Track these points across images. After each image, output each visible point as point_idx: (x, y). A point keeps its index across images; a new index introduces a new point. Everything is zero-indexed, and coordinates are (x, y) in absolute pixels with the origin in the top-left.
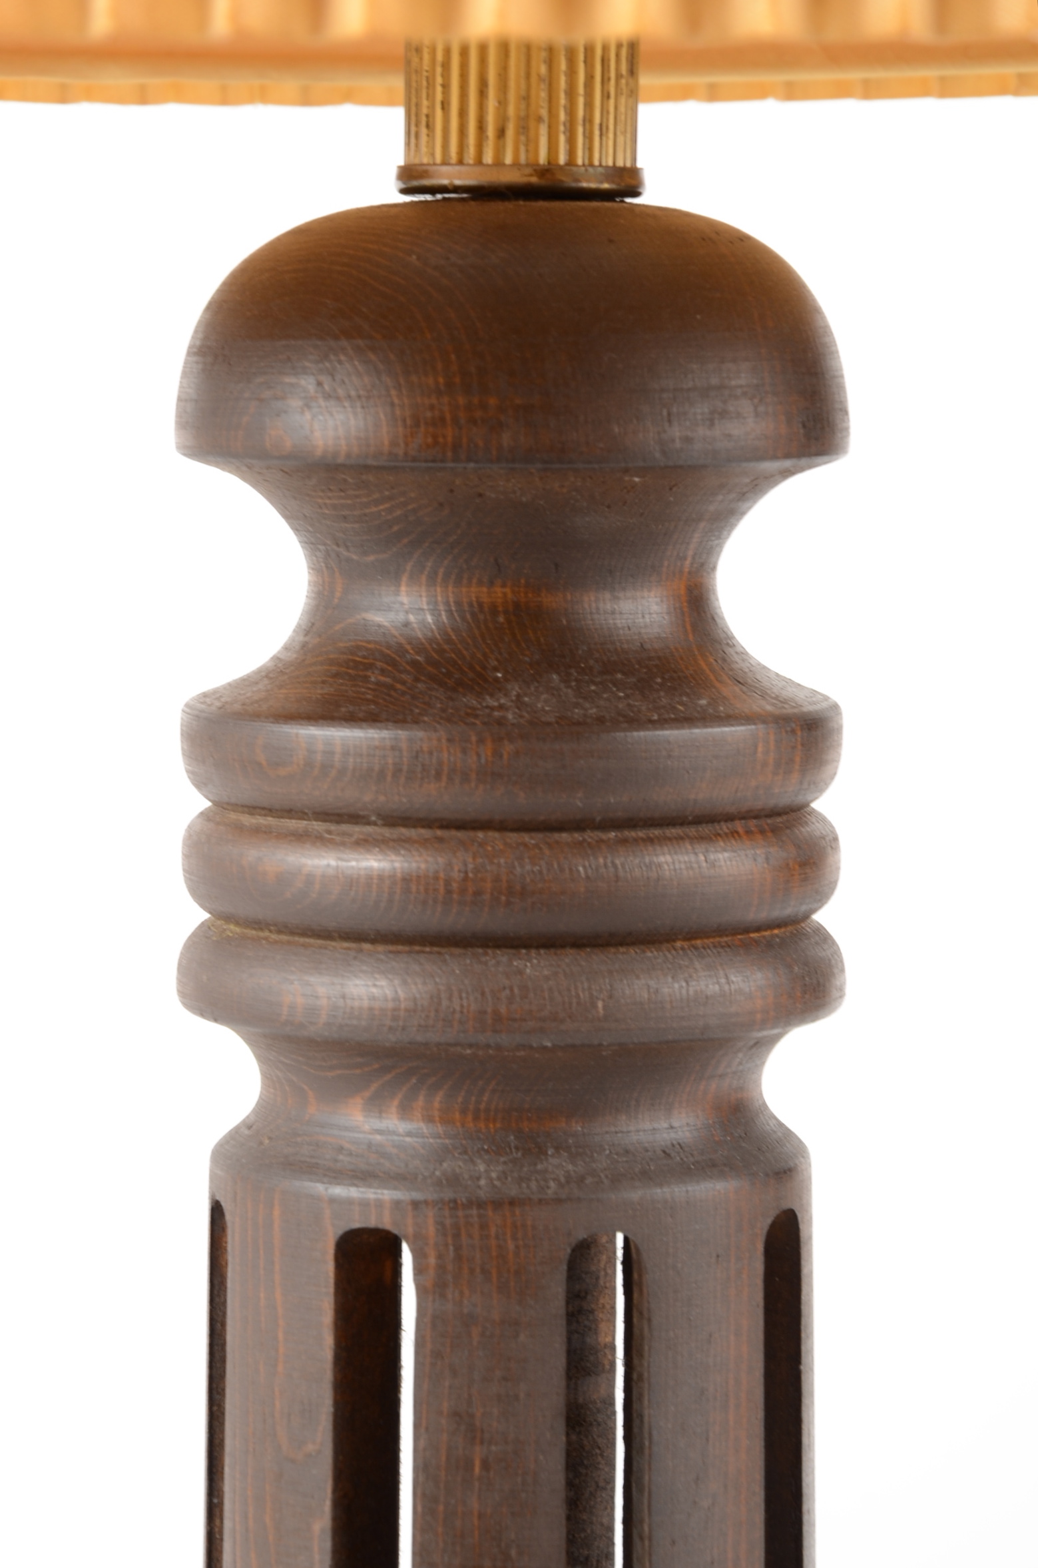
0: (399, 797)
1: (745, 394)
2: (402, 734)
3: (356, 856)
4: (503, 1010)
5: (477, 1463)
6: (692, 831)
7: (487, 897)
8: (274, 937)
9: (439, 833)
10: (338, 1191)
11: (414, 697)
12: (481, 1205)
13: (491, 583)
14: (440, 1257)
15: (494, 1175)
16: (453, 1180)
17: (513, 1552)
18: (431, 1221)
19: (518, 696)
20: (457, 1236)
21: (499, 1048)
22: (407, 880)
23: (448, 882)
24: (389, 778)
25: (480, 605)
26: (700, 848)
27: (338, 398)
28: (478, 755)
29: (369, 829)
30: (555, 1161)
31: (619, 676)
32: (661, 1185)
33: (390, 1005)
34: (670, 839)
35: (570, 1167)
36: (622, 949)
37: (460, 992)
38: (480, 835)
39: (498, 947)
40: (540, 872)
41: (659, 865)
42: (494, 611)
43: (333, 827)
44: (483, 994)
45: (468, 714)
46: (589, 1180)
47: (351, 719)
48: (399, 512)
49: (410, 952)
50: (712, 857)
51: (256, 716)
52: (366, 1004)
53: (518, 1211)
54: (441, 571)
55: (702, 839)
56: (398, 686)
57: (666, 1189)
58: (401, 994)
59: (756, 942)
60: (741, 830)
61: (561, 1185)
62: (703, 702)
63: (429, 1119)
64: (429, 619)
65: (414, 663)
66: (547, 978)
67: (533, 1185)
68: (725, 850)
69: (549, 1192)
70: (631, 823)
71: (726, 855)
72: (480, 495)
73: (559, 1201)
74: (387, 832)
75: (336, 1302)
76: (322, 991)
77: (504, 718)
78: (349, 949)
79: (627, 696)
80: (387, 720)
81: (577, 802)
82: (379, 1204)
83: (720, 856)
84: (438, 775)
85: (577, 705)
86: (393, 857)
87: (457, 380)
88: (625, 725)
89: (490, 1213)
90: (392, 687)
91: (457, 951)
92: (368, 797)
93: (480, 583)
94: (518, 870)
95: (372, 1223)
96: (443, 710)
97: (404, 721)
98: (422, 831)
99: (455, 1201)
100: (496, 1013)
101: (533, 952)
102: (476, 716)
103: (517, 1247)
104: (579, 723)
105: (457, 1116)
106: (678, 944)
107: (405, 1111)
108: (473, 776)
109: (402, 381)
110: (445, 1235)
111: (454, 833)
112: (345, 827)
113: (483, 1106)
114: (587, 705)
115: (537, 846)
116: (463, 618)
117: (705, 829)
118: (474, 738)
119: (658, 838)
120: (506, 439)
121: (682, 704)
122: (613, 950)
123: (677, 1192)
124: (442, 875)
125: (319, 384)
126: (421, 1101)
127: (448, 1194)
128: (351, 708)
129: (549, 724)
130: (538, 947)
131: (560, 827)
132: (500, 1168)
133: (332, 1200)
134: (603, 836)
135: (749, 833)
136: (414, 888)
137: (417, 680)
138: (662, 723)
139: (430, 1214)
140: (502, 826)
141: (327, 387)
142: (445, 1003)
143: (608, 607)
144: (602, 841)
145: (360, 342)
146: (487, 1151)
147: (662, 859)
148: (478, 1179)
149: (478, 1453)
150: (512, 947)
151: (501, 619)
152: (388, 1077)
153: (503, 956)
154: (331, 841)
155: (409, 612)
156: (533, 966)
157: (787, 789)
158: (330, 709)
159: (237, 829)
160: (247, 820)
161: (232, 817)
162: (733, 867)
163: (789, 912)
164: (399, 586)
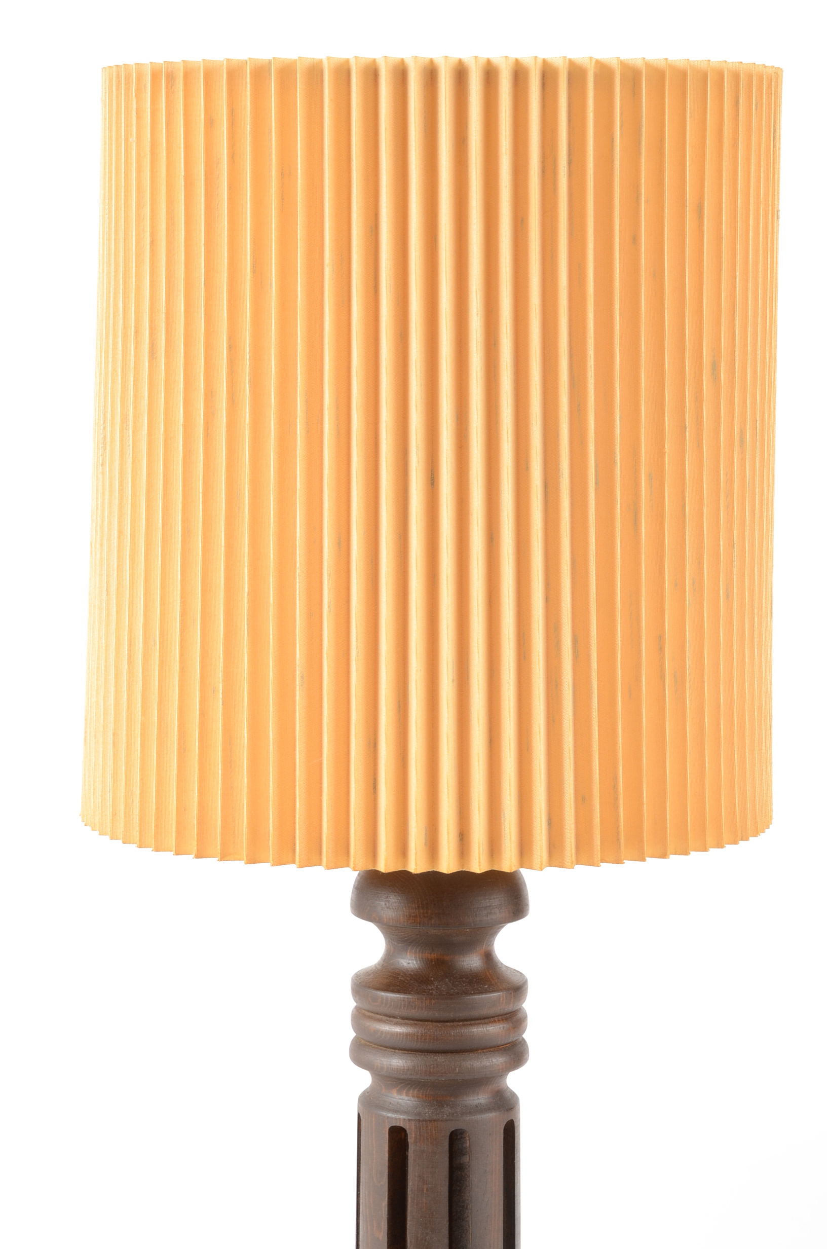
0: (405, 1013)
1: (496, 907)
2: (406, 996)
3: (393, 1027)
4: (432, 1070)
5: (425, 1189)
6: (483, 1021)
7: (427, 1040)
8: (373, 1046)
9: (416, 1022)
10: (390, 1115)
11: (410, 985)
12: (426, 1121)
13: (431, 954)
14: (415, 1134)
15: (430, 1113)
16: (419, 1114)
17: (434, 1213)
18: (413, 1125)
19: (437, 985)
20: (420, 1129)
21: (430, 1080)
22: (407, 1035)
23: (417, 1036)
24: (402, 1008)
25: (428, 959)
26: (485, 1026)
27: (390, 908)
28: (425, 1003)
29: (398, 1020)
30: (446, 1109)
31: (464, 979)
32: (474, 1116)
33: (402, 1068)
34: (477, 1024)
35: (450, 1111)
36: (464, 1053)
37: (420, 1065)
38: (426, 1023)
39: (431, 1053)
40: (442, 1034)
41: (473, 1032)
42: (432, 961)
43: (388, 1019)
44: (426, 1066)
45: (423, 991)
46: (455, 1114)
47: (393, 991)
48: (407, 935)
49: (408, 1053)
50: (488, 1029)
51: (369, 987)
52: (396, 1067)
53: (436, 1123)
54: (418, 951)
55: (485, 1023)
56: (406, 981)
57: (476, 1117)
58: (405, 1066)
59: (501, 1049)
60: (496, 1020)
61: (447, 1116)
62: (486, 986)
63: (413, 1097)
64: (415, 962)
65: (410, 974)
66: (443, 1062)
67: (440, 1115)
68: (491, 1027)
69: (444, 1118)
70: (466, 1020)
71: (492, 1028)
72: (427, 933)
73: (447, 1120)
74: (402, 1021)
75: (389, 1145)
76: (385, 1063)
77: (432, 993)
78: (392, 1051)
79: (466, 986)
80: (402, 993)
81: (452, 1015)
82: (400, 1119)
83: (490, 1028)
84: (415, 1008)
85: (452, 989)
86: (403, 1029)
87: (420, 905)
88: (464, 995)
89: (428, 1123)
90: (404, 982)
91: (420, 1053)
92: (397, 1012)
93: (428, 953)
94: (436, 1034)
95: (398, 1125)
96: (417, 990)
97: (406, 993)
98: (411, 1021)
99: (419, 1120)
100: (430, 1071)
101: (440, 1054)
102: (425, 992)
103: (435, 1132)
104: (452, 995)
105: (421, 1096)
106: (479, 1051)
107: (407, 1095)
108: (424, 1009)
109: (406, 905)
110: (417, 1129)
111: (419, 1022)
112: (391, 1019)
113: (427, 1093)
114: (455, 989)
115: (441, 1027)
116: (424, 963)
117: (486, 1021)
118: (424, 999)
119: (473, 1024)
120: (433, 922)
121: (480, 987)
122: (461, 1054)
123: (479, 1117)
124: (416, 1034)
125: (385, 904)
126: (411, 1092)
127: (418, 1118)
128: (393, 988)
129: (444, 995)
130: (441, 1053)
131: (447, 1021)
132: (432, 1111)
133: (388, 1117)
134: (459, 1024)
135: (499, 1021)
136: (409, 1037)
137: (411, 979)
138: (474, 994)
139: (413, 1123)
140: (432, 1021)
141: (387, 905)
142: (417, 1068)
143: (462, 959)
144: (458, 1025)
145: (396, 894)
146: (429, 1106)
147: (474, 1030)
148: (426, 1113)
149: (425, 1187)
150: (434, 1053)
151: (433, 963)
152: (402, 1085)
153: (432, 1056)
154: (388, 1023)
155: (409, 962)
156: (440, 1059)
157: (510, 1008)
158: (387, 988)
159: (364, 1015)
160: (367, 1014)
161: (363, 1011)
162: (494, 1030)
163: (510, 1041)
164: (407, 953)
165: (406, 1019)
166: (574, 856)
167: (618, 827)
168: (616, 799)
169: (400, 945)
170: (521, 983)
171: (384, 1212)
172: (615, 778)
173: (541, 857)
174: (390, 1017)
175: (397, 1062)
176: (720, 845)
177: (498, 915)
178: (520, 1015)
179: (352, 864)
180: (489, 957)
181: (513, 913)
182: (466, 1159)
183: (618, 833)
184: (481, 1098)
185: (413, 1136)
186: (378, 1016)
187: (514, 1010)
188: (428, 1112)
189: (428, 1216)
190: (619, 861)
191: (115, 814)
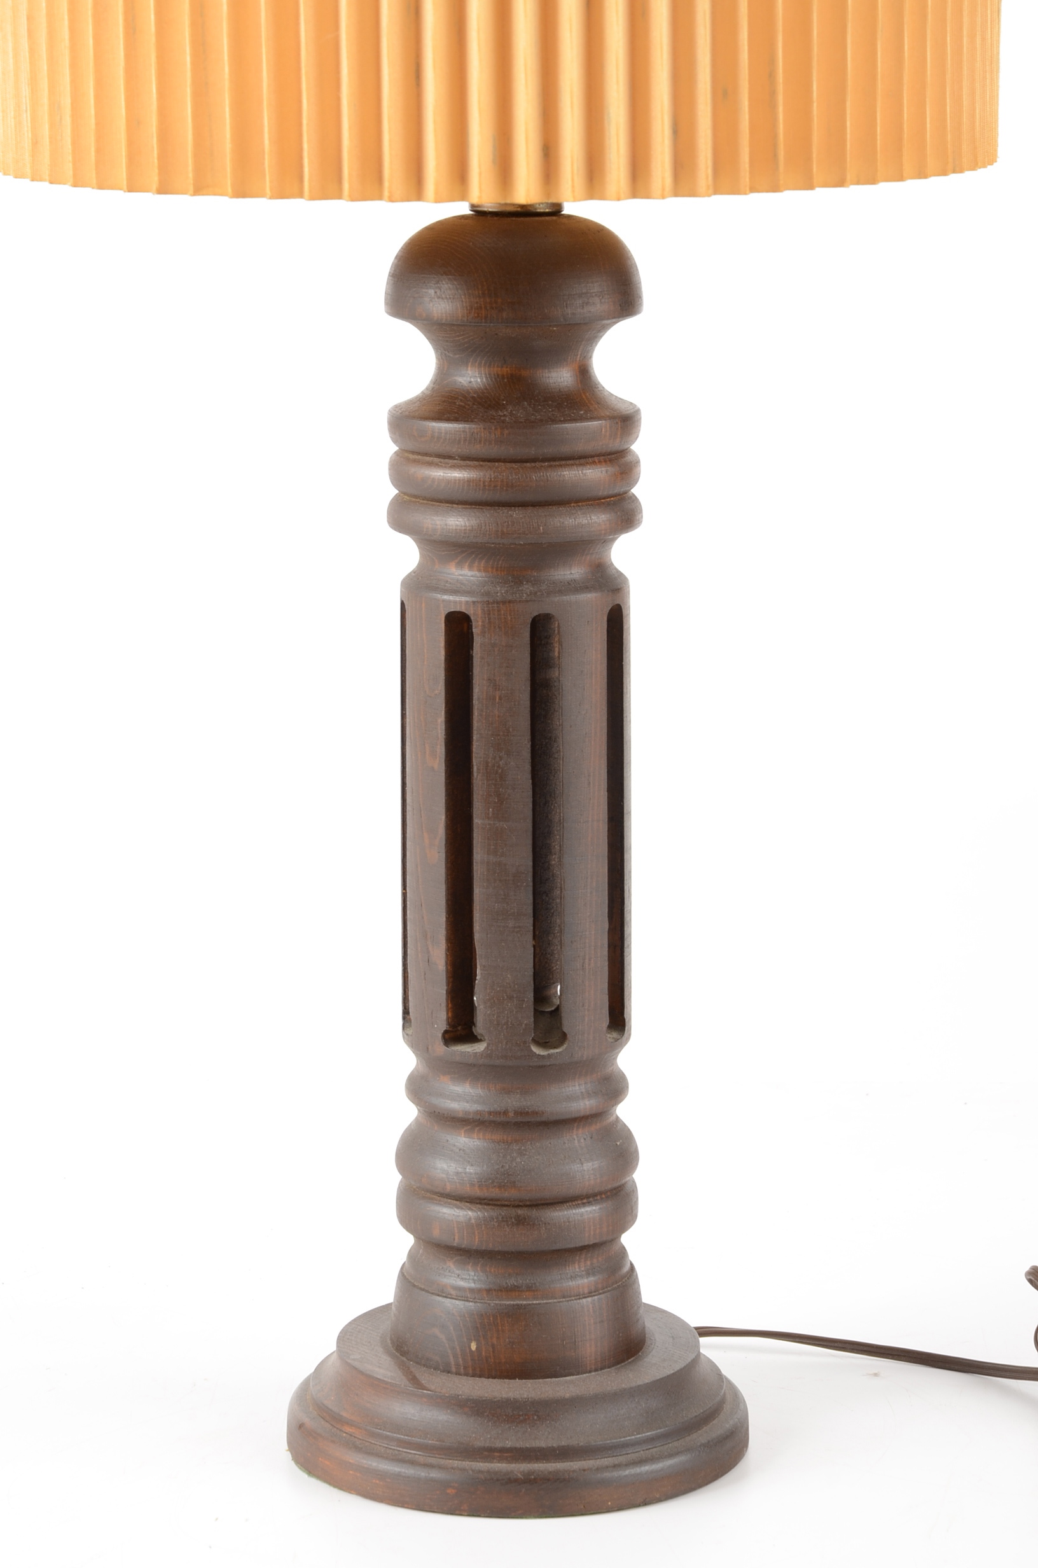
0: (466, 450)
1: (596, 295)
2: (467, 426)
3: (450, 472)
4: (505, 530)
5: (497, 697)
6: (577, 462)
7: (499, 488)
8: (421, 501)
9: (481, 463)
10: (446, 597)
11: (472, 411)
12: (498, 603)
13: (502, 367)
14: (483, 622)
15: (503, 592)
16: (488, 594)
17: (511, 730)
18: (479, 608)
19: (511, 411)
20: (489, 614)
21: (503, 544)
22: (469, 481)
23: (484, 482)
24: (462, 443)
25: (498, 375)
26: (580, 468)
27: (442, 298)
28: (495, 434)
29: (456, 461)
30: (527, 586)
31: (550, 402)
32: (566, 595)
33: (463, 528)
34: (568, 465)
35: (532, 589)
36: (550, 507)
37: (489, 523)
38: (497, 464)
39: (504, 506)
40: (519, 478)
41: (564, 475)
42: (503, 376)
43: (442, 460)
44: (497, 524)
45: (491, 418)
46: (539, 593)
47: (448, 420)
48: (466, 340)
49: (471, 508)
50: (584, 472)
51: (414, 417)
52: (454, 528)
53: (511, 605)
54: (483, 362)
55: (581, 465)
56: (467, 407)
57: (568, 597)
58: (467, 524)
59: (603, 503)
60: (597, 461)
61: (528, 595)
62: (582, 412)
63: (479, 570)
64: (479, 380)
65: (473, 397)
66: (521, 518)
67: (518, 595)
68: (590, 469)
69: (524, 598)
70: (554, 459)
71: (590, 471)
72: (496, 334)
73: (527, 601)
74: (462, 462)
75: (445, 639)
76: (438, 522)
77: (505, 420)
78: (448, 506)
79: (552, 411)
80: (462, 421)
81: (532, 452)
82: (461, 602)
83: (588, 471)
84: (480, 442)
85: (533, 414)
86: (464, 473)
87: (486, 292)
88: (550, 423)
89: (501, 605)
90: (464, 407)
91: (488, 508)
92: (454, 450)
93: (498, 367)
94: (510, 477)
95: (458, 609)
96: (483, 417)
97: (467, 421)
98: (476, 462)
99: (488, 601)
100: (502, 531)
101: (517, 508)
102: (495, 419)
103: (511, 618)
104: (533, 422)
105: (490, 569)
106: (572, 505)
107: (470, 568)
108: (493, 442)
109: (466, 292)
110: (485, 614)
111: (487, 463)
112: (446, 460)
113: (499, 566)
114: (537, 414)
115: (517, 468)
116: (492, 380)
117: (582, 461)
118: (493, 428)
119: (564, 465)
120: (504, 315)
121: (573, 413)
122: (547, 507)
123: (573, 598)
124: (482, 479)
125: (436, 292)
126: (476, 564)
127: (486, 599)
128: (449, 415)
129: (521, 422)
130: (519, 506)
131: (526, 461)
132: (506, 589)
133: (444, 601)
134: (543, 464)
135: (600, 462)
136: (472, 484)
137: (474, 404)
138: (565, 421)
139: (480, 606)
140: (505, 461)
141: (438, 293)
142: (483, 528)
143: (547, 375)
144: (542, 466)
145: (450, 277)
146: (501, 583)
147: (565, 473)
148: (497, 593)
149: (498, 694)
150: (509, 506)
151: (506, 380)
152: (464, 555)
153: (505, 510)
154: (441, 466)
155: (471, 378)
156: (516, 514)
157: (615, 445)
158: (441, 416)
159: (408, 459)
160: (411, 456)
161: (406, 454)
162: (593, 475)
163: (616, 491)
164: (468, 367)
165: (468, 460)
166: (710, 178)
167: (775, 136)
168: (773, 93)
169: (457, 356)
170: (632, 411)
171: (439, 731)
172: (772, 61)
173: (663, 178)
174: (445, 458)
175: (456, 522)
176: (922, 174)
177: (598, 306)
178: (629, 458)
179: (386, 194)
180: (584, 373)
181: (620, 306)
182: (554, 673)
183: (775, 146)
184: (574, 572)
185: (480, 623)
186: (428, 459)
187: (621, 448)
188: (500, 591)
189: (501, 733)
190: (775, 188)
191: (35, 143)
